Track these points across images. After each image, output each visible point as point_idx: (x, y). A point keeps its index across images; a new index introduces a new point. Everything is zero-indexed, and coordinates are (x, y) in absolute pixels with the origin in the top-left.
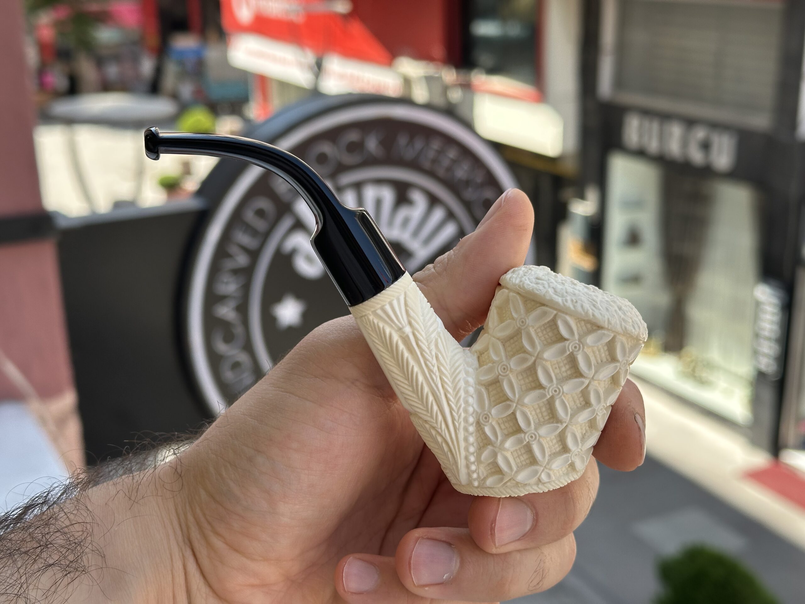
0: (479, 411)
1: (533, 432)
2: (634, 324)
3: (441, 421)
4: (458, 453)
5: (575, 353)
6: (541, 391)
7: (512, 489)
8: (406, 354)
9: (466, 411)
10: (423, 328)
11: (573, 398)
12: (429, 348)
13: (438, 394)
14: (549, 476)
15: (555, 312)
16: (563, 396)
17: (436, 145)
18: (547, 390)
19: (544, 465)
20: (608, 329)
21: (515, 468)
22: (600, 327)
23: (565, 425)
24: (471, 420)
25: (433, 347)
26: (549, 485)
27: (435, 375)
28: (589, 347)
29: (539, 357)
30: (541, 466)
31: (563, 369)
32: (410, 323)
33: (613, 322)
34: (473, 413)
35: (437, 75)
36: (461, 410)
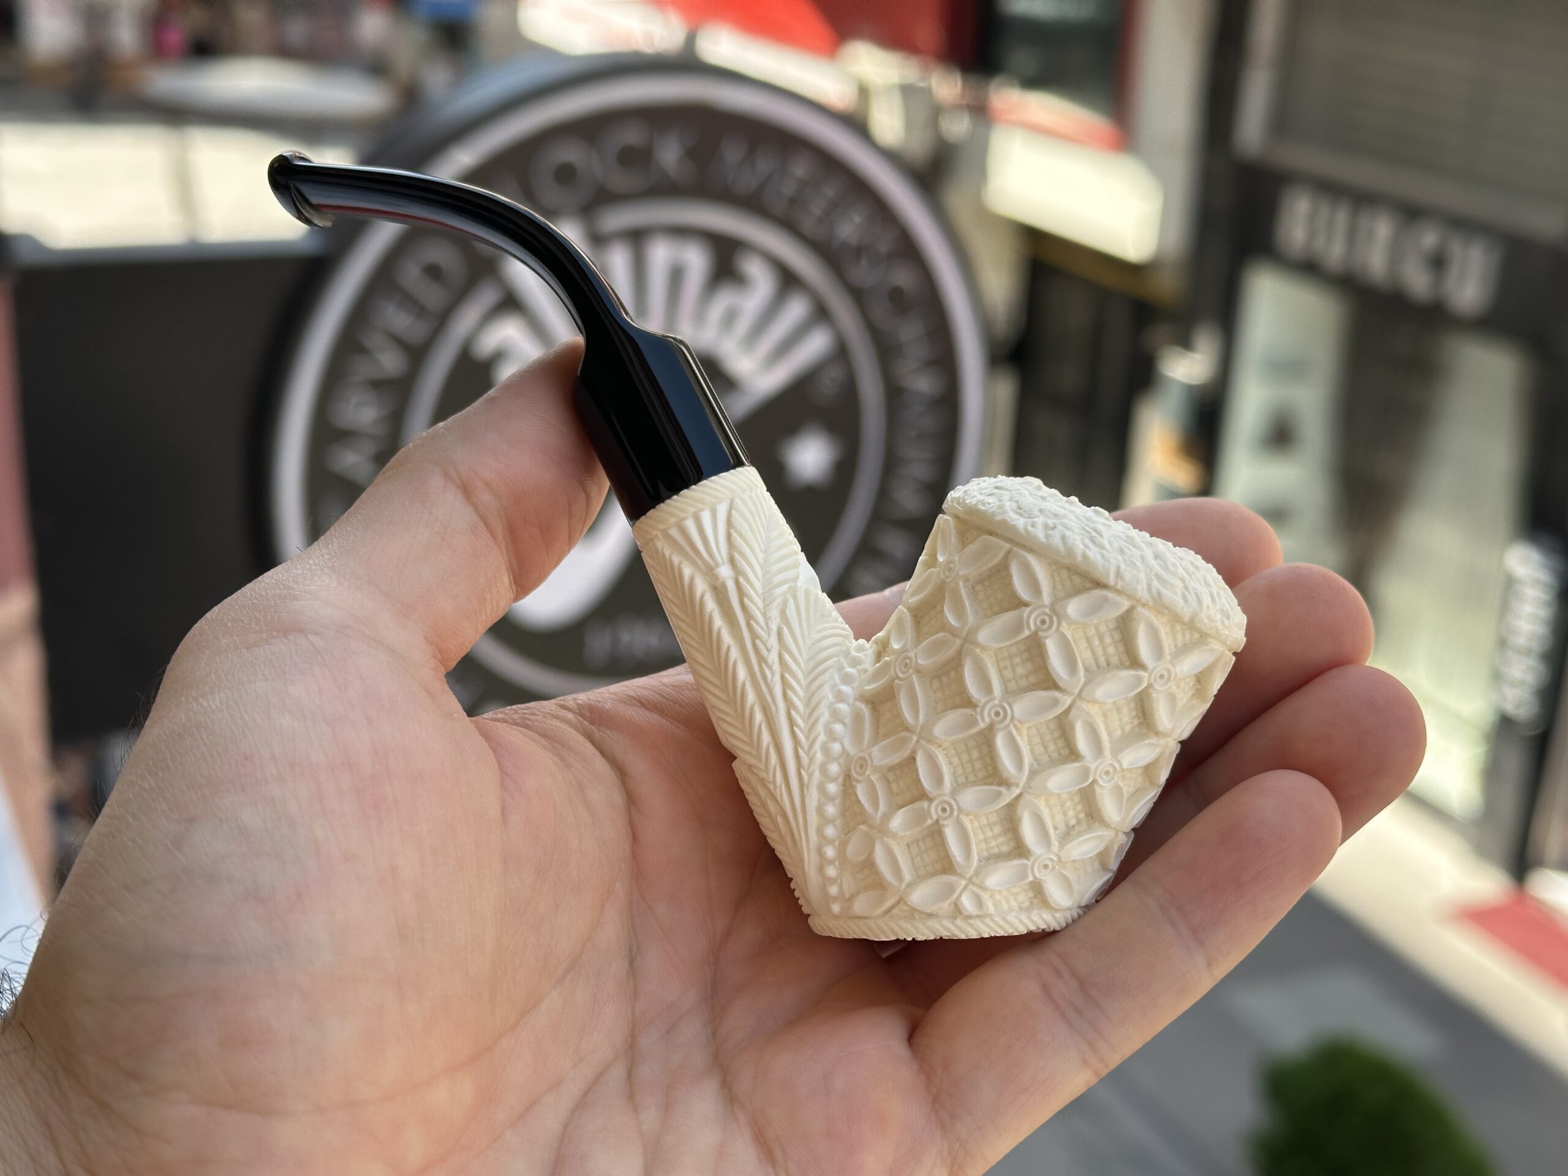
0: (852, 751)
1: (946, 798)
2: (1186, 593)
3: (775, 766)
4: (803, 837)
5: (1041, 634)
6: (968, 711)
7: (899, 922)
8: (718, 622)
9: (825, 749)
10: (760, 573)
11: (1041, 736)
12: (764, 614)
13: (773, 708)
14: (979, 902)
15: (1007, 546)
16: (1011, 726)
17: (800, 168)
18: (978, 710)
19: (968, 876)
20: (1119, 592)
21: (907, 877)
22: (1099, 584)
23: (1017, 791)
24: (834, 768)
25: (774, 613)
26: (979, 924)
27: (770, 668)
28: (1071, 622)
29: (969, 639)
30: (961, 876)
31: (1020, 670)
32: (732, 561)
33: (1128, 576)
34: (840, 756)
35: (922, 85)
36: (817, 746)
